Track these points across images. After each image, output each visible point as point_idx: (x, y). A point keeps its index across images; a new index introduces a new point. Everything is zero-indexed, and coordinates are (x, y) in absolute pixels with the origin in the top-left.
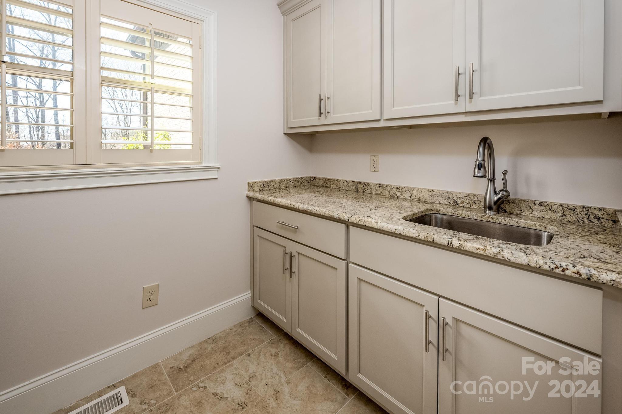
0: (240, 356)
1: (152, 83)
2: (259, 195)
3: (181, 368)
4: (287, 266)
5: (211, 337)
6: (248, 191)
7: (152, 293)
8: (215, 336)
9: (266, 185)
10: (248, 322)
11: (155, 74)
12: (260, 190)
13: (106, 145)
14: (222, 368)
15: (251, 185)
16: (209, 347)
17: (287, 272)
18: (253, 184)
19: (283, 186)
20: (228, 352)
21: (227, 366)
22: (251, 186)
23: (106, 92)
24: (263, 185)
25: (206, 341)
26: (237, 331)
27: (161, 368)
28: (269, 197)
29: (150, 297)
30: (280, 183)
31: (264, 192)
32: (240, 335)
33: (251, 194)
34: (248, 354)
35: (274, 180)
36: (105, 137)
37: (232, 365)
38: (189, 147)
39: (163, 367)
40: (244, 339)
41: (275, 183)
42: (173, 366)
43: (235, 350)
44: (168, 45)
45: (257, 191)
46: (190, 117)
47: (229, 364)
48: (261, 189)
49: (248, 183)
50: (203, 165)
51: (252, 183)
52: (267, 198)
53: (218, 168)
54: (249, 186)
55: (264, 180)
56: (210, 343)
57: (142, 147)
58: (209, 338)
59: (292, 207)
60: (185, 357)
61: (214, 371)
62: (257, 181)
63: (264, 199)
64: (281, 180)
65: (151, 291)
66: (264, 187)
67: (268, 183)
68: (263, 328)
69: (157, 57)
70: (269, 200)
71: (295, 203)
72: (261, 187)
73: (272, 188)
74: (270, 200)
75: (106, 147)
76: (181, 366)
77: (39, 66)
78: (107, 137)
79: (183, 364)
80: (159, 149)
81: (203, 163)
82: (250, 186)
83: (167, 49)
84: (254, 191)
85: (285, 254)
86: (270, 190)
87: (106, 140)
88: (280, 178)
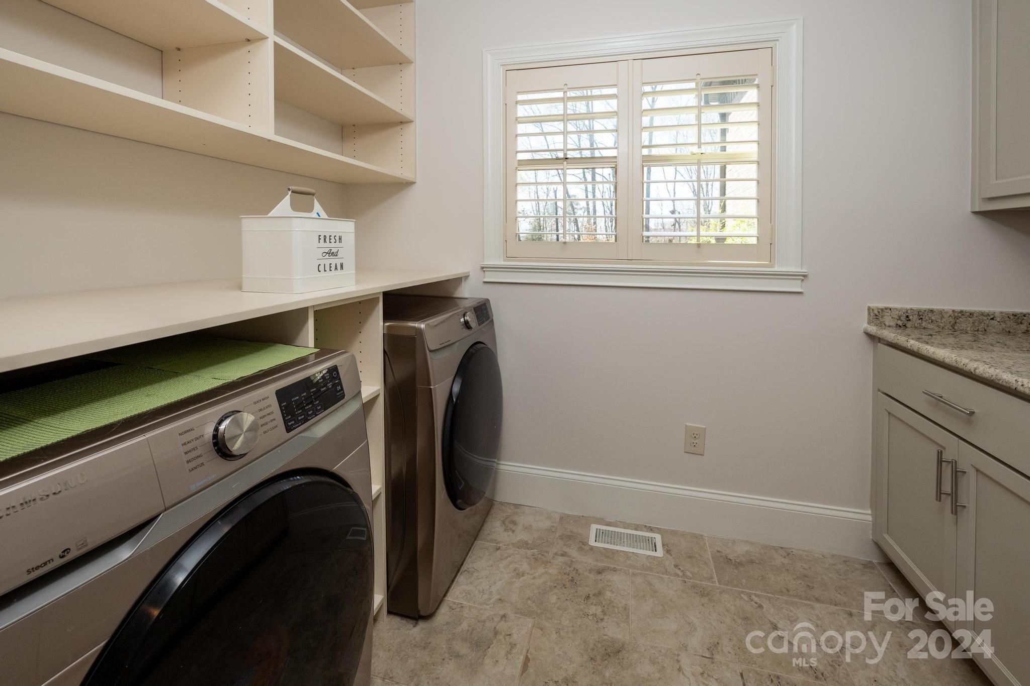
0: (831, 604)
1: (702, 154)
2: (889, 335)
3: (730, 559)
4: (947, 487)
5: (786, 548)
6: (869, 323)
7: (697, 437)
8: (793, 550)
9: (914, 318)
10: (863, 564)
11: (702, 141)
12: (899, 326)
13: (680, 238)
14: (794, 600)
15: (876, 312)
16: (779, 561)
17: (948, 501)
18: (879, 312)
19: (964, 324)
20: (810, 585)
21: (802, 603)
22: (877, 316)
23: (657, 172)
24: (907, 317)
25: (776, 549)
26: (834, 565)
27: (705, 543)
28: (909, 340)
29: (695, 441)
30: (956, 318)
31: (908, 331)
32: (840, 575)
33: (873, 329)
34: (849, 612)
35: (937, 310)
36: (680, 227)
37: (813, 608)
38: (753, 241)
39: (707, 543)
40: (846, 585)
41: (942, 317)
42: (721, 550)
43: (823, 590)
44: (743, 94)
45: (889, 326)
46: (754, 195)
47: (806, 602)
48: (900, 323)
49: (869, 308)
50: (776, 269)
51: (878, 309)
52: (904, 340)
53: (804, 276)
54: (869, 313)
55: (909, 306)
56: (782, 556)
57: (713, 241)
58: (781, 548)
59: (960, 367)
60: (741, 549)
61: (778, 595)
62: (890, 306)
63: (898, 342)
64: (961, 312)
65: (696, 433)
66: (909, 320)
67: (921, 314)
68: (894, 591)
69: (730, 114)
70: (909, 345)
71: (968, 360)
72: (901, 321)
73: (930, 326)
74: (911, 346)
75: (680, 241)
76: (731, 557)
77: (590, 156)
78: (681, 227)
79: (735, 557)
80: (740, 243)
81: (776, 266)
82: (872, 314)
83: (742, 101)
84: (882, 325)
85: (940, 461)
86: (924, 328)
87: (680, 231)
88: (958, 308)
